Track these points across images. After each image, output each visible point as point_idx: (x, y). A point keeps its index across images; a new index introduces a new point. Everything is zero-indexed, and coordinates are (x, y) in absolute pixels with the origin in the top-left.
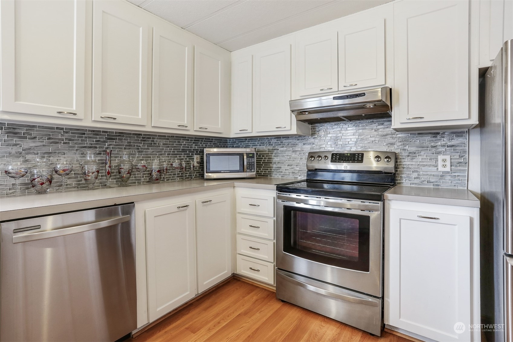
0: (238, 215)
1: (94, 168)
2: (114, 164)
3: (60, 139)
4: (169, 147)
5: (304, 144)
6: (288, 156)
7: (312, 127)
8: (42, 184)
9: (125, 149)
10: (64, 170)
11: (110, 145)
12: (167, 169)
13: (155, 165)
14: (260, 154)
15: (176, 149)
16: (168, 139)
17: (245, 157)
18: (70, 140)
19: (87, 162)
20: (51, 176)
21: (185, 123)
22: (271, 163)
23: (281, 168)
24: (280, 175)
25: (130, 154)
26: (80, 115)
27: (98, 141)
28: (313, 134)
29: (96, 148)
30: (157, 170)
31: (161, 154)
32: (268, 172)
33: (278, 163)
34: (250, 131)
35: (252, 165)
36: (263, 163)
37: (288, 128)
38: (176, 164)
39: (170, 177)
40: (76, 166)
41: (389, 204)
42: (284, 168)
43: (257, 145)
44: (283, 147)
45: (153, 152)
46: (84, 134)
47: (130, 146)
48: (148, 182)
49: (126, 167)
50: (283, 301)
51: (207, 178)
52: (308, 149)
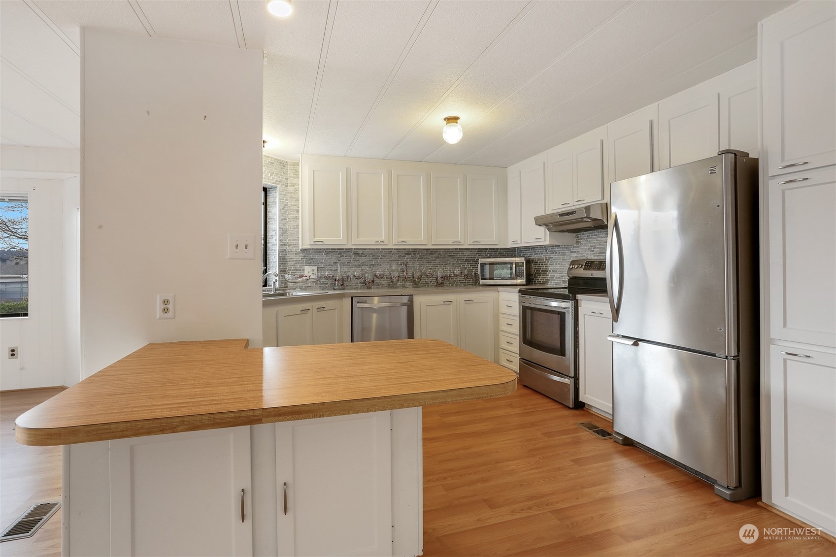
0: (500, 315)
1: (397, 274)
2: (410, 271)
3: (378, 256)
4: (453, 258)
5: (571, 252)
6: (559, 264)
7: (576, 235)
8: (369, 283)
9: (418, 260)
10: (380, 275)
11: (408, 258)
12: (450, 276)
13: (440, 273)
14: (540, 262)
15: (460, 260)
16: (452, 252)
17: (514, 266)
18: (384, 256)
19: (393, 271)
20: (374, 278)
21: (459, 240)
22: (548, 271)
23: (554, 276)
24: (554, 282)
25: (420, 265)
26: (386, 242)
27: (400, 256)
28: (577, 243)
29: (399, 260)
30: (441, 276)
31: (447, 264)
32: (546, 280)
33: (553, 271)
34: (519, 242)
35: (522, 273)
36: (542, 271)
37: (543, 239)
38: (457, 272)
39: (454, 283)
40: (387, 273)
41: (581, 303)
42: (557, 276)
43: (537, 254)
44: (556, 255)
45: (440, 262)
46: (392, 252)
47: (421, 258)
48: (436, 286)
49: (418, 274)
50: (524, 386)
51: (483, 283)
52: (574, 257)
